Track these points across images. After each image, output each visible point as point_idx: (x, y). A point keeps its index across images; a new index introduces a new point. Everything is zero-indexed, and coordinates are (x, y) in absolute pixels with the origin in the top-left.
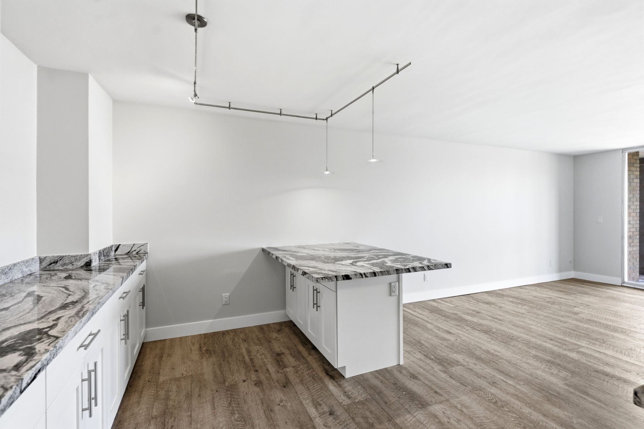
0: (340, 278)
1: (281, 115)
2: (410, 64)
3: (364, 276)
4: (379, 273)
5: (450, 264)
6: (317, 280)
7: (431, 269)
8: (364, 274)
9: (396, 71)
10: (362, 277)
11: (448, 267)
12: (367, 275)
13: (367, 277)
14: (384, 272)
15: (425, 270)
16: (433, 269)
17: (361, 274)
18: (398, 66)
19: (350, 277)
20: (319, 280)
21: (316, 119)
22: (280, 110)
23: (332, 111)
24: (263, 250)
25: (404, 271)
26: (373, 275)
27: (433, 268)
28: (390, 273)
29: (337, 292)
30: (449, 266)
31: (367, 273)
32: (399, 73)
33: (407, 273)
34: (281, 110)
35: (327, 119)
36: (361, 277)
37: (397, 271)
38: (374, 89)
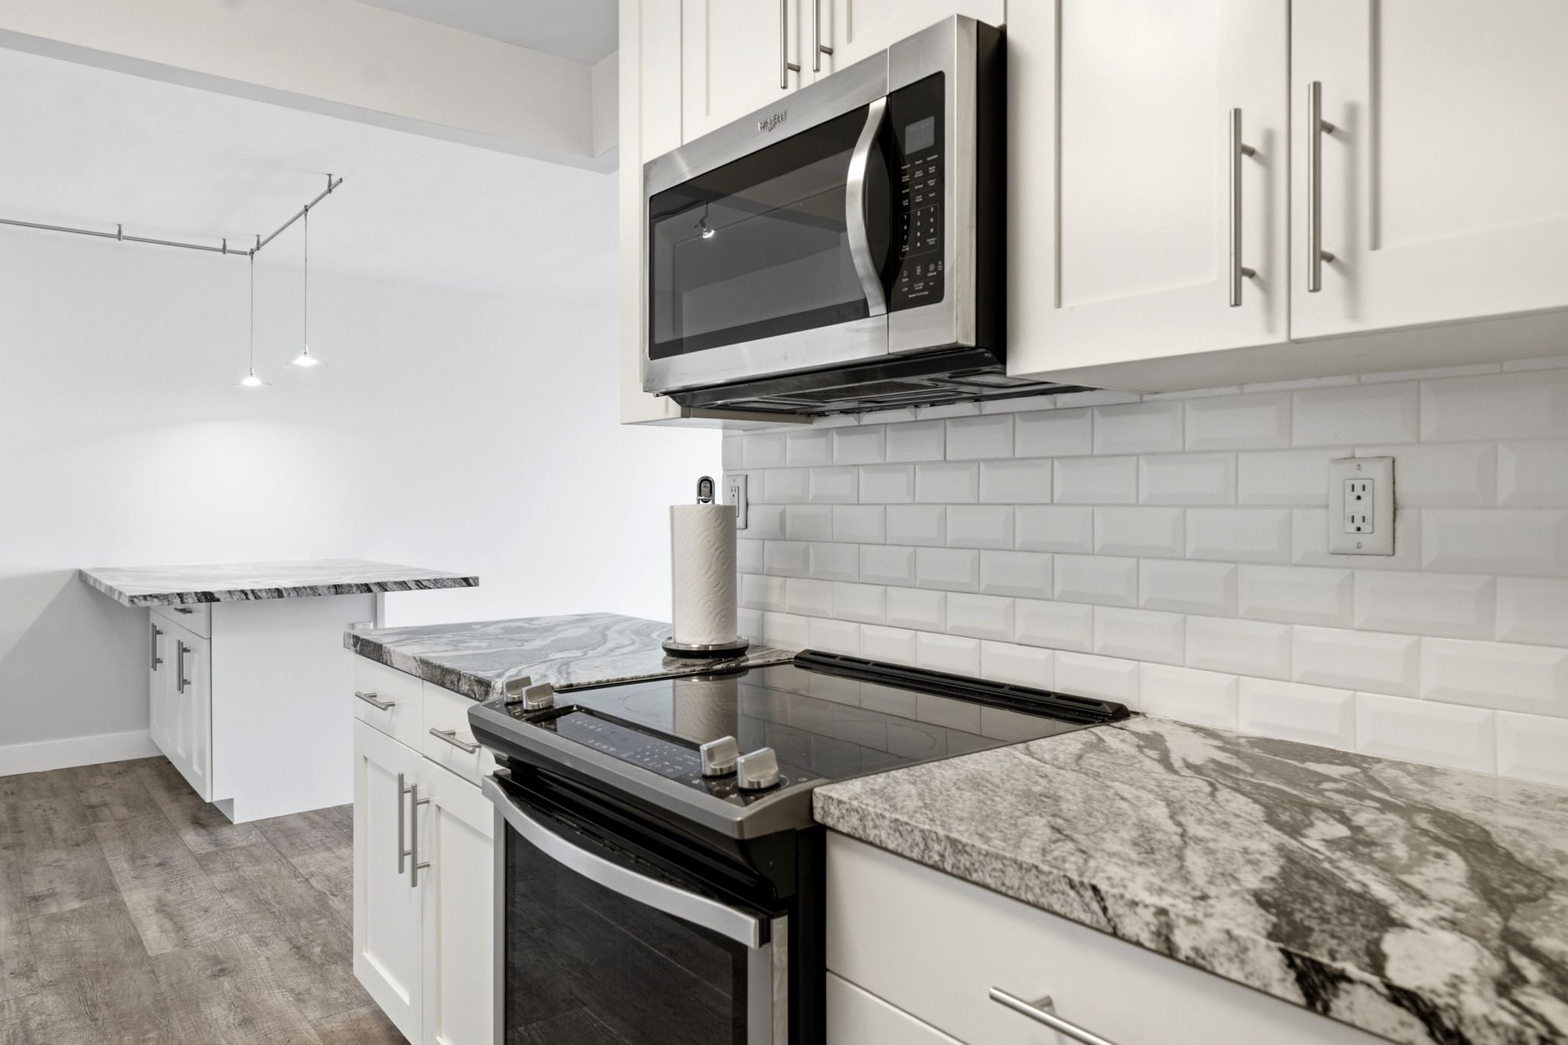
0: (192, 598)
1: (120, 240)
2: (341, 181)
3: (251, 596)
4: (290, 591)
5: (477, 579)
6: (132, 601)
7: (425, 586)
8: (253, 591)
9: (326, 188)
10: (248, 599)
11: (469, 585)
12: (260, 595)
13: (260, 598)
14: (303, 590)
15: (411, 589)
16: (429, 588)
17: (244, 592)
18: (330, 177)
19: (217, 596)
20: (135, 600)
21: (224, 250)
22: (118, 227)
23: (258, 236)
24: (81, 576)
25: (355, 589)
26: (276, 595)
27: (431, 586)
28: (320, 592)
29: (211, 639)
30: (471, 581)
31: (260, 590)
32: (333, 191)
33: (361, 592)
34: (120, 226)
35: (252, 253)
36: (244, 597)
37: (336, 588)
38: (307, 210)
